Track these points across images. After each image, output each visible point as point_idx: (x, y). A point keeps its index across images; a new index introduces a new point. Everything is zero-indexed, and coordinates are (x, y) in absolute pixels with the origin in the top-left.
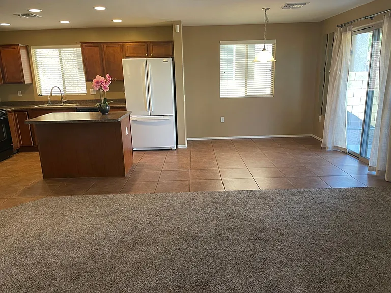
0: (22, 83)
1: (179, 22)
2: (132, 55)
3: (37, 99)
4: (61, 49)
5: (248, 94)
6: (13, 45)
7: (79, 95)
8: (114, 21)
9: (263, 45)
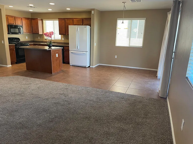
0: (38, 34)
1: (94, 9)
2: (76, 24)
3: (44, 41)
4: (54, 21)
5: (130, 45)
6: (35, 19)
7: (58, 40)
8: (67, 9)
9: (122, 21)
